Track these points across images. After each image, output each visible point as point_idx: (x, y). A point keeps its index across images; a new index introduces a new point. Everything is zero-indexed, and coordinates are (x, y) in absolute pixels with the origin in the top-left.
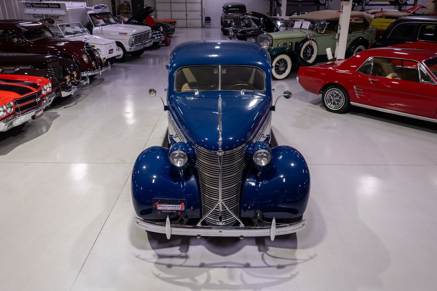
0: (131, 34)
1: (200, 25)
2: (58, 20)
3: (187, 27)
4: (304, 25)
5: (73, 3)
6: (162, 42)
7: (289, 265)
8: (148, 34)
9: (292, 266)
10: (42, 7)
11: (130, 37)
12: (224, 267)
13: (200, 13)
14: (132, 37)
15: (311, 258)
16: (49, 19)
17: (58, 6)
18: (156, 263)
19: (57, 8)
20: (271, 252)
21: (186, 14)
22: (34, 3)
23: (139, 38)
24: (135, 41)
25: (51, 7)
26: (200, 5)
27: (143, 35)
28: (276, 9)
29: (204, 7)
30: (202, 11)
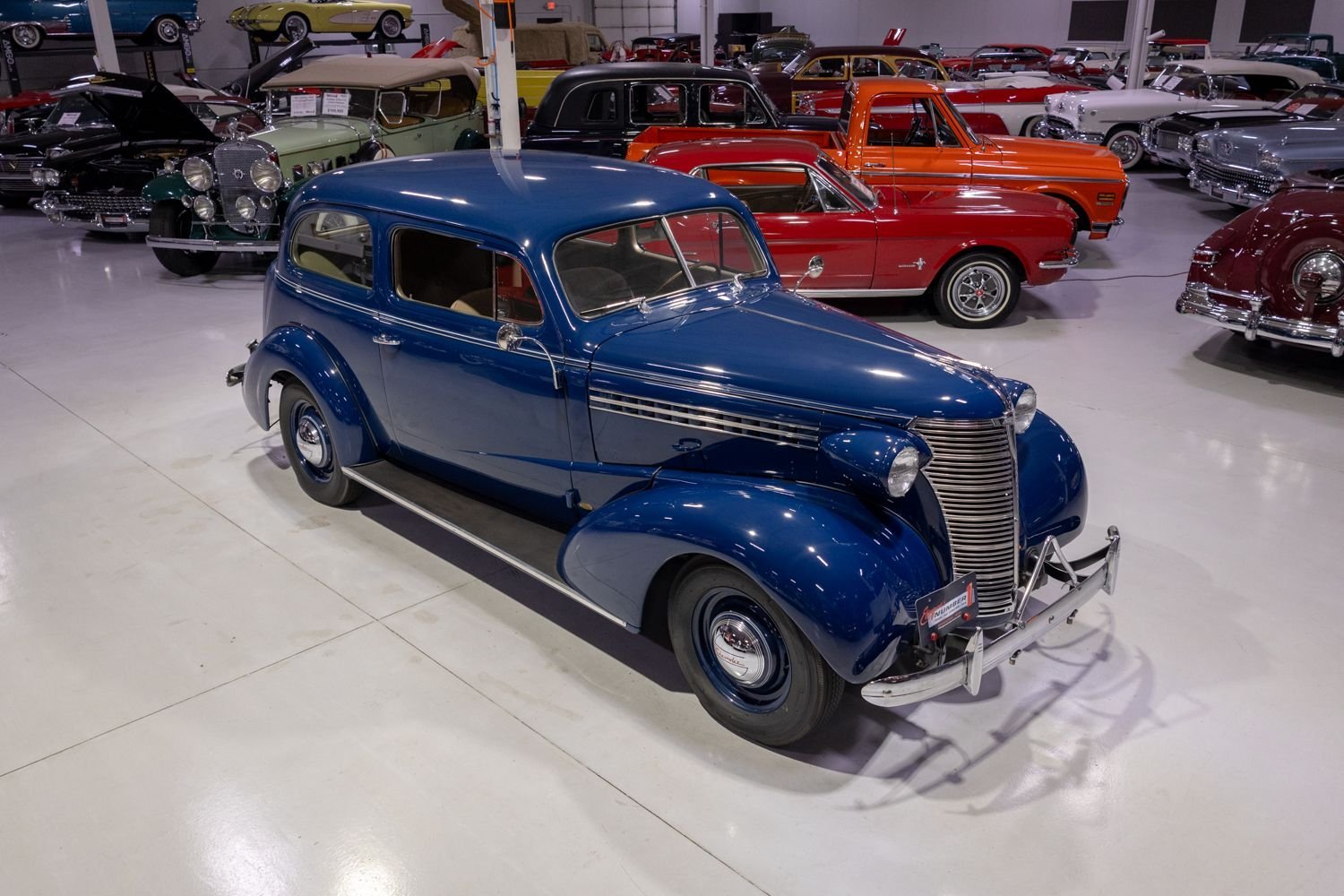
4: (327, 106)
28: (14, 66)
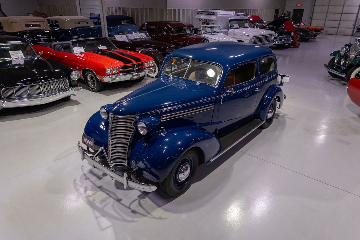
0: (252, 36)
1: (350, 33)
2: (212, 23)
3: (337, 34)
5: (227, 12)
6: (289, 44)
7: (140, 214)
8: (271, 37)
9: (140, 216)
10: (205, 14)
11: (251, 38)
12: (108, 194)
13: (354, 23)
14: (252, 38)
15: (160, 218)
16: (207, 22)
17: (213, 13)
18: (84, 174)
19: (213, 15)
20: (143, 201)
21: (339, 23)
22: (201, 11)
23: (259, 40)
24: (254, 41)
25: (210, 14)
26: (355, 15)
27: (264, 37)
29: (358, 18)
30: (356, 21)
